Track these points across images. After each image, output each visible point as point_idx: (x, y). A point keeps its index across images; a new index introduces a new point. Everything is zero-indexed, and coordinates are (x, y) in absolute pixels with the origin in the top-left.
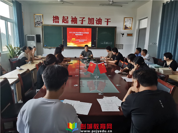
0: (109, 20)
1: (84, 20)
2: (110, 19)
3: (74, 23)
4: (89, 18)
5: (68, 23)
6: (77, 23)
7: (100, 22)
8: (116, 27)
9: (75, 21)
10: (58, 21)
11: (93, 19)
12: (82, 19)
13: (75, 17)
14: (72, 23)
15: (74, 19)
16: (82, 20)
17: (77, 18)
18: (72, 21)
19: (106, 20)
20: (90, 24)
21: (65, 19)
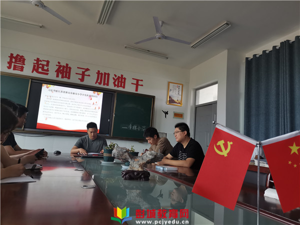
0: (140, 83)
1: (86, 73)
2: (142, 80)
3: (62, 77)
4: (99, 71)
5: (47, 74)
6: (69, 78)
7: (121, 82)
8: (154, 97)
9: (66, 72)
10: (22, 67)
11: (108, 74)
12: (84, 70)
13: (67, 65)
14: (58, 76)
15: (64, 68)
16: (83, 72)
17: (70, 68)
18: (58, 71)
19: (135, 82)
20: (100, 83)
21: (41, 66)
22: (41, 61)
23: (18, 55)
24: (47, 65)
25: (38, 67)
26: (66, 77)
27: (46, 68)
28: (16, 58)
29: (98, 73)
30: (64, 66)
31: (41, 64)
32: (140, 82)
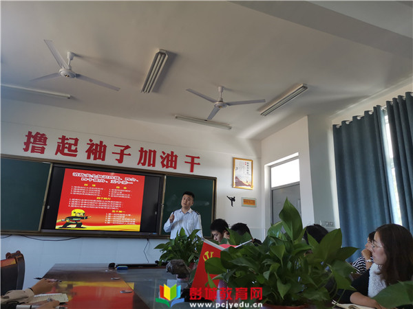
0: (196, 161)
1: (125, 152)
2: (198, 158)
3: (95, 159)
4: (142, 148)
5: (75, 156)
6: (103, 159)
7: (172, 161)
8: (215, 179)
9: (100, 152)
10: (43, 149)
11: (155, 152)
12: (123, 148)
13: (101, 142)
14: (89, 157)
15: (96, 148)
16: (122, 151)
17: (105, 146)
18: (89, 152)
19: (189, 160)
20: (144, 164)
21: (67, 146)
22: (67, 139)
23: (38, 133)
24: (76, 144)
25: (64, 148)
26: (99, 158)
27: (73, 148)
28: (35, 137)
29: (142, 150)
30: (97, 145)
31: (67, 144)
32: (195, 159)
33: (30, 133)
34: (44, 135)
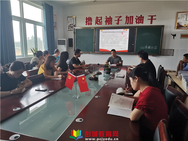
1: (120, 19)
2: (155, 16)
3: (108, 24)
5: (101, 24)
7: (141, 20)
8: (163, 26)
9: (110, 21)
10: (91, 23)
11: (133, 17)
13: (110, 17)
14: (106, 24)
15: (109, 19)
16: (118, 19)
17: (112, 18)
18: (106, 21)
19: (150, 18)
21: (98, 20)
22: (98, 18)
23: (89, 17)
24: (101, 19)
25: (98, 21)
26: (110, 24)
27: (101, 21)
28: (88, 19)
29: (127, 17)
32: (154, 17)
33: (87, 18)
34: (91, 17)
